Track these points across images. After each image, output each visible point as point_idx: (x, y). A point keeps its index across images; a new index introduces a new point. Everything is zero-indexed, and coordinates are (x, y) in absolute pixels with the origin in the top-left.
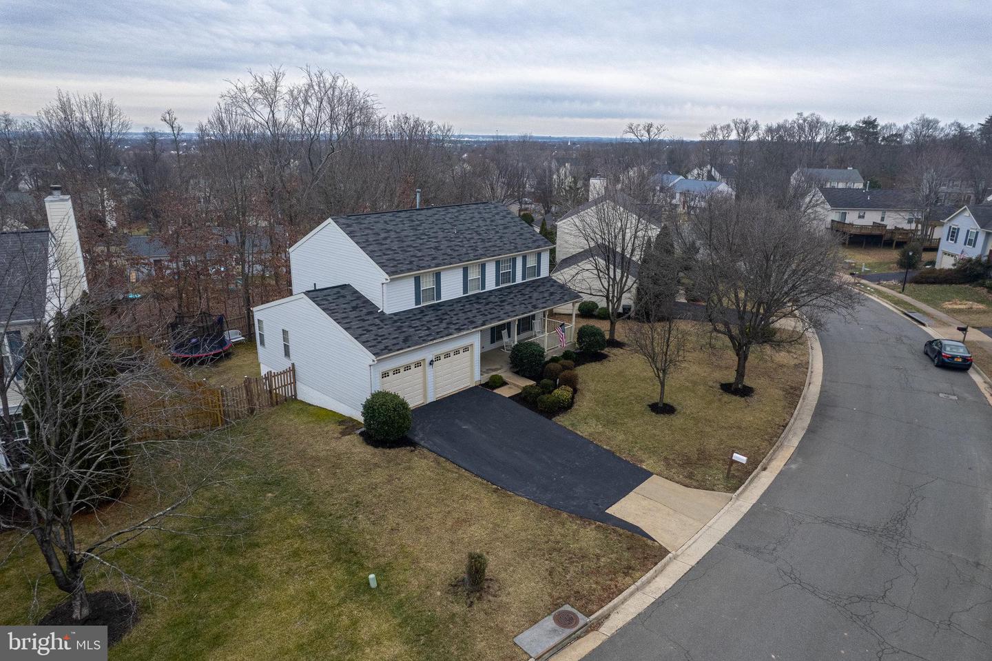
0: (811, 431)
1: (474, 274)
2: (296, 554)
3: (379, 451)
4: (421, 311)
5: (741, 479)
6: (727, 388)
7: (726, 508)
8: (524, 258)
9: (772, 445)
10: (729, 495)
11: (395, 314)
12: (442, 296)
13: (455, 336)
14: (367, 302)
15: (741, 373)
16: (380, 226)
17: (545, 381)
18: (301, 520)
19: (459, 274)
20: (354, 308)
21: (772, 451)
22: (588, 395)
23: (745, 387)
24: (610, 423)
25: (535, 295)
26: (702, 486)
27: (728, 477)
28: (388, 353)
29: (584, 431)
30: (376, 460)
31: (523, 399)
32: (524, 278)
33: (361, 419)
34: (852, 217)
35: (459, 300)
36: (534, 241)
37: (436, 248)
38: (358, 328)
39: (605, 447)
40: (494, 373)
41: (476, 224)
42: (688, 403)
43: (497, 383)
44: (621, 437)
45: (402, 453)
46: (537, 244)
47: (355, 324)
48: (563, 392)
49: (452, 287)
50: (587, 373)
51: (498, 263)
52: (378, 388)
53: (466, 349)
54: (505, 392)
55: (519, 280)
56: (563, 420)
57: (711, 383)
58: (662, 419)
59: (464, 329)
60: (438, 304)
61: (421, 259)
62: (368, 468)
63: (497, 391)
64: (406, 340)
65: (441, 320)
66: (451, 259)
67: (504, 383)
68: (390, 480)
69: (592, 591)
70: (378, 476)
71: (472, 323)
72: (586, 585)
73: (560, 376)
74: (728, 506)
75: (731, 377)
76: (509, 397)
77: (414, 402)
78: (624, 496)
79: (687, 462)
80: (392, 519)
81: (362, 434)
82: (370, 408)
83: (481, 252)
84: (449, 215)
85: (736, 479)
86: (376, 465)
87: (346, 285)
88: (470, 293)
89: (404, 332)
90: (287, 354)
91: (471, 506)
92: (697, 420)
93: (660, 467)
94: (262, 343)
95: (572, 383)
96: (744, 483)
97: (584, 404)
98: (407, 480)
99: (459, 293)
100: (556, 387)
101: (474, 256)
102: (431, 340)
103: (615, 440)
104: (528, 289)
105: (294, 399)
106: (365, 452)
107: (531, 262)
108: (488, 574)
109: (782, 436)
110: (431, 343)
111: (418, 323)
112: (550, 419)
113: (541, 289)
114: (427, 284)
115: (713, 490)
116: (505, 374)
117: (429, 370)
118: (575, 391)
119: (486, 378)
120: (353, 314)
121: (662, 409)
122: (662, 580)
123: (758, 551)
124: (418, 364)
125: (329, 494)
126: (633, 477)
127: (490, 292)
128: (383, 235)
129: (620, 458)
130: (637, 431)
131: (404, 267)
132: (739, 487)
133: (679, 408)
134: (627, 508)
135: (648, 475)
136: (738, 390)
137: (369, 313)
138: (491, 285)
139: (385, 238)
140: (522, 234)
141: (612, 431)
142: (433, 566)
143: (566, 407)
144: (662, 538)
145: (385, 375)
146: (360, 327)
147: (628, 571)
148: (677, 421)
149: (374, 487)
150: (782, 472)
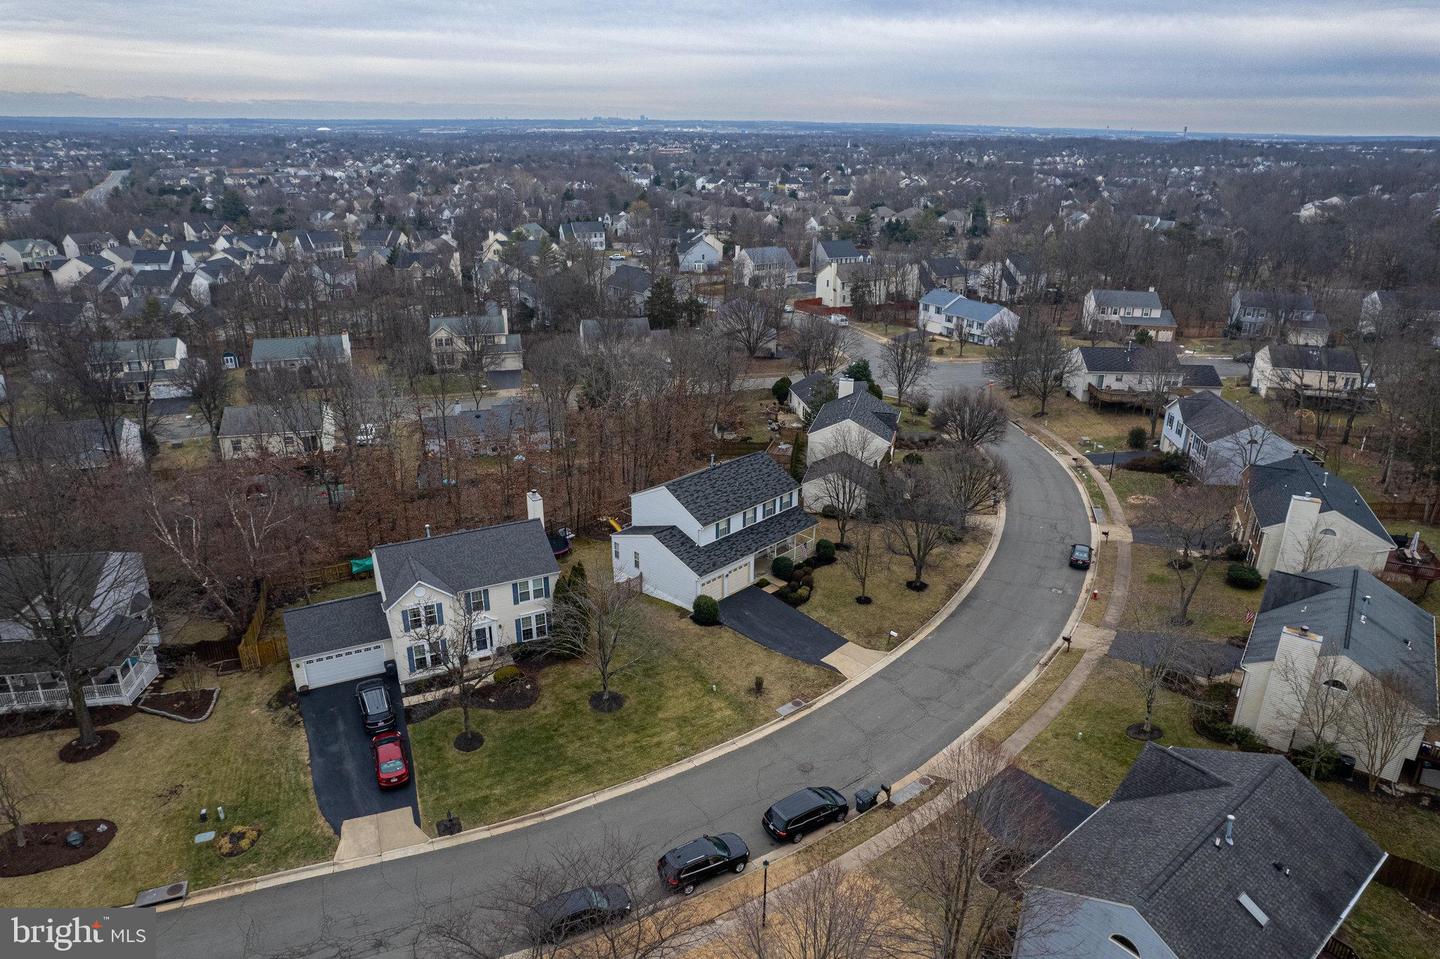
0: (952, 615)
1: (750, 515)
2: (678, 677)
3: (703, 628)
4: (720, 542)
6: (911, 585)
7: (882, 659)
8: (781, 498)
9: (922, 624)
10: (886, 653)
11: (704, 546)
12: (731, 531)
13: (741, 560)
14: (688, 538)
15: (918, 575)
16: (692, 488)
17: (793, 583)
18: (675, 663)
19: (741, 516)
20: (683, 544)
21: (921, 628)
22: (820, 591)
23: (922, 583)
24: (830, 610)
25: (788, 523)
26: (873, 648)
27: (889, 643)
28: (704, 572)
29: (814, 616)
30: (702, 633)
31: (779, 594)
32: (781, 510)
33: (692, 610)
34: (1110, 381)
35: (740, 533)
36: (788, 485)
37: (727, 501)
39: (824, 625)
40: (762, 577)
41: (750, 476)
42: (881, 597)
43: (763, 584)
44: (835, 619)
45: (715, 629)
46: (790, 487)
47: (685, 555)
48: (803, 591)
49: (737, 524)
50: (821, 574)
51: (764, 503)
52: (699, 593)
53: (746, 565)
54: (769, 590)
55: (778, 512)
56: (803, 609)
57: (901, 582)
58: (863, 608)
59: (745, 554)
60: (729, 536)
61: (719, 511)
62: (700, 638)
63: (764, 589)
64: (714, 565)
65: (732, 549)
66: (736, 509)
67: (768, 584)
68: (712, 644)
69: (809, 694)
70: (706, 642)
71: (750, 549)
72: (807, 691)
73: (802, 578)
74: (884, 658)
75: (912, 576)
76: (771, 594)
77: (717, 597)
78: (832, 652)
79: (870, 635)
80: (717, 663)
81: (691, 617)
82: (697, 605)
83: (754, 500)
84: (733, 471)
85: (892, 645)
86: (703, 636)
87: (673, 525)
88: (747, 527)
89: (712, 559)
90: (637, 565)
91: (754, 657)
92: (883, 608)
93: (854, 637)
94: (617, 556)
95: (810, 585)
97: (817, 598)
98: (721, 643)
99: (741, 528)
100: (800, 588)
101: (750, 504)
102: (728, 564)
103: (832, 621)
104: (784, 519)
105: (641, 593)
106: (695, 628)
107: (786, 499)
108: (764, 686)
109: (932, 618)
111: (718, 552)
112: (795, 608)
113: (792, 518)
114: (723, 526)
115: (878, 650)
116: (768, 577)
117: (726, 580)
118: (812, 588)
119: (758, 579)
120: (683, 549)
121: (864, 601)
122: (841, 690)
123: (890, 679)
124: (719, 577)
125: (684, 650)
126: (838, 642)
127: (760, 523)
128: (696, 495)
129: (832, 632)
130: (845, 616)
131: (710, 519)
133: (874, 600)
134: (830, 659)
135: (846, 641)
136: (917, 586)
137: (691, 547)
138: (760, 519)
139: (697, 498)
140: (779, 480)
141: (831, 615)
142: (739, 683)
143: (804, 600)
144: (845, 673)
145: (703, 585)
146: (688, 558)
147: (826, 686)
148: (871, 608)
149: (705, 648)
150: (922, 641)
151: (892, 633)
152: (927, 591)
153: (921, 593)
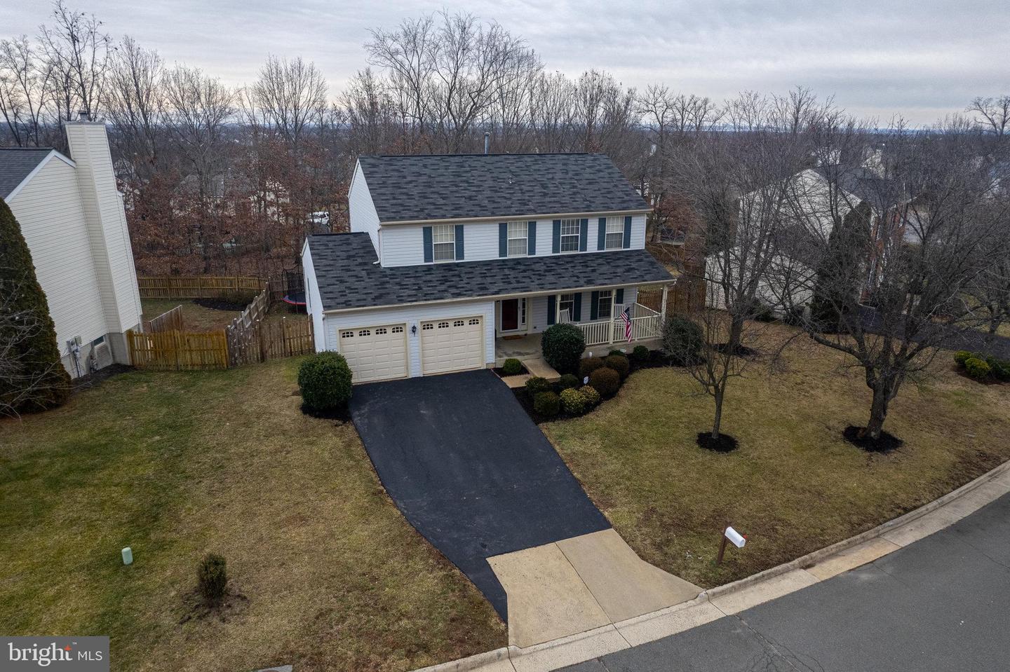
1: (517, 233)
4: (429, 268)
5: (741, 571)
6: (853, 435)
7: (674, 608)
8: (603, 221)
9: (852, 532)
10: (697, 589)
11: (391, 269)
12: (465, 255)
13: (446, 301)
15: (878, 415)
17: (566, 376)
19: (492, 232)
21: (844, 542)
22: (624, 405)
23: (884, 434)
26: (666, 563)
27: (721, 561)
28: (342, 308)
29: (566, 447)
31: (526, 393)
32: (601, 246)
36: (624, 202)
38: (333, 277)
39: (575, 474)
40: (510, 355)
43: (510, 369)
44: (614, 467)
46: (625, 205)
49: (481, 245)
50: (651, 378)
51: (556, 224)
52: (334, 347)
53: (474, 321)
54: (514, 382)
55: (592, 247)
56: (552, 430)
58: (707, 456)
59: (465, 295)
60: (457, 265)
63: (505, 379)
65: (445, 282)
66: (481, 211)
67: (520, 371)
70: (272, 444)
71: (483, 289)
72: (343, 648)
73: (593, 374)
74: (683, 606)
75: (861, 416)
76: (513, 389)
78: (536, 546)
79: (679, 525)
83: (531, 207)
87: (363, 233)
88: (509, 257)
89: (386, 288)
91: (329, 503)
92: (756, 469)
93: (631, 519)
95: (610, 391)
96: (740, 578)
97: (605, 415)
98: (295, 455)
101: (517, 211)
102: (409, 302)
104: (600, 261)
107: (614, 227)
109: (890, 523)
110: (409, 304)
111: (411, 281)
112: (537, 424)
113: (619, 262)
114: (443, 237)
115: (678, 575)
117: (412, 339)
118: (609, 395)
119: (500, 362)
120: (342, 263)
121: (716, 442)
124: (398, 329)
127: (541, 258)
129: (584, 494)
132: (726, 583)
133: (744, 446)
134: (520, 564)
135: (604, 524)
137: (362, 264)
138: (544, 250)
140: (608, 192)
141: (611, 455)
145: (347, 334)
146: (335, 277)
147: (418, 650)
148: (724, 462)
150: (835, 579)
151: (732, 534)
152: (894, 455)
153: (877, 456)
